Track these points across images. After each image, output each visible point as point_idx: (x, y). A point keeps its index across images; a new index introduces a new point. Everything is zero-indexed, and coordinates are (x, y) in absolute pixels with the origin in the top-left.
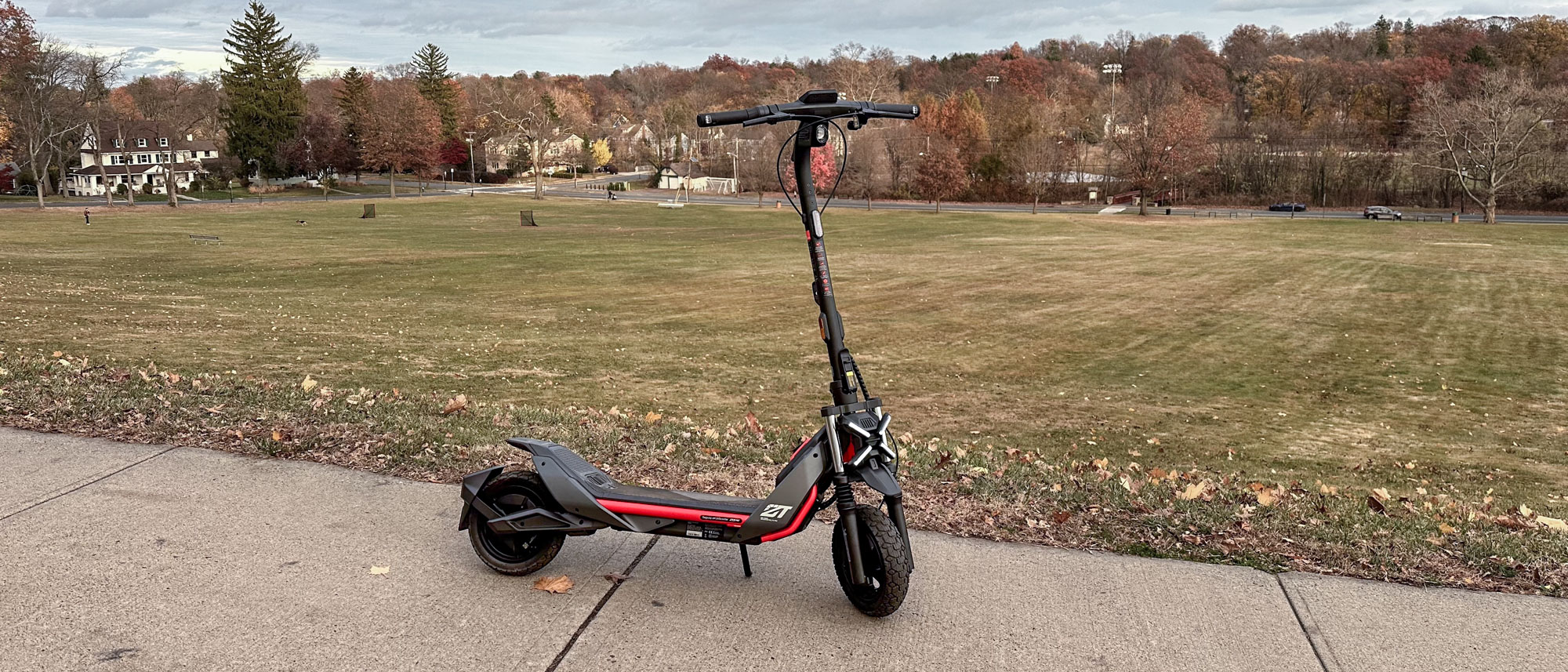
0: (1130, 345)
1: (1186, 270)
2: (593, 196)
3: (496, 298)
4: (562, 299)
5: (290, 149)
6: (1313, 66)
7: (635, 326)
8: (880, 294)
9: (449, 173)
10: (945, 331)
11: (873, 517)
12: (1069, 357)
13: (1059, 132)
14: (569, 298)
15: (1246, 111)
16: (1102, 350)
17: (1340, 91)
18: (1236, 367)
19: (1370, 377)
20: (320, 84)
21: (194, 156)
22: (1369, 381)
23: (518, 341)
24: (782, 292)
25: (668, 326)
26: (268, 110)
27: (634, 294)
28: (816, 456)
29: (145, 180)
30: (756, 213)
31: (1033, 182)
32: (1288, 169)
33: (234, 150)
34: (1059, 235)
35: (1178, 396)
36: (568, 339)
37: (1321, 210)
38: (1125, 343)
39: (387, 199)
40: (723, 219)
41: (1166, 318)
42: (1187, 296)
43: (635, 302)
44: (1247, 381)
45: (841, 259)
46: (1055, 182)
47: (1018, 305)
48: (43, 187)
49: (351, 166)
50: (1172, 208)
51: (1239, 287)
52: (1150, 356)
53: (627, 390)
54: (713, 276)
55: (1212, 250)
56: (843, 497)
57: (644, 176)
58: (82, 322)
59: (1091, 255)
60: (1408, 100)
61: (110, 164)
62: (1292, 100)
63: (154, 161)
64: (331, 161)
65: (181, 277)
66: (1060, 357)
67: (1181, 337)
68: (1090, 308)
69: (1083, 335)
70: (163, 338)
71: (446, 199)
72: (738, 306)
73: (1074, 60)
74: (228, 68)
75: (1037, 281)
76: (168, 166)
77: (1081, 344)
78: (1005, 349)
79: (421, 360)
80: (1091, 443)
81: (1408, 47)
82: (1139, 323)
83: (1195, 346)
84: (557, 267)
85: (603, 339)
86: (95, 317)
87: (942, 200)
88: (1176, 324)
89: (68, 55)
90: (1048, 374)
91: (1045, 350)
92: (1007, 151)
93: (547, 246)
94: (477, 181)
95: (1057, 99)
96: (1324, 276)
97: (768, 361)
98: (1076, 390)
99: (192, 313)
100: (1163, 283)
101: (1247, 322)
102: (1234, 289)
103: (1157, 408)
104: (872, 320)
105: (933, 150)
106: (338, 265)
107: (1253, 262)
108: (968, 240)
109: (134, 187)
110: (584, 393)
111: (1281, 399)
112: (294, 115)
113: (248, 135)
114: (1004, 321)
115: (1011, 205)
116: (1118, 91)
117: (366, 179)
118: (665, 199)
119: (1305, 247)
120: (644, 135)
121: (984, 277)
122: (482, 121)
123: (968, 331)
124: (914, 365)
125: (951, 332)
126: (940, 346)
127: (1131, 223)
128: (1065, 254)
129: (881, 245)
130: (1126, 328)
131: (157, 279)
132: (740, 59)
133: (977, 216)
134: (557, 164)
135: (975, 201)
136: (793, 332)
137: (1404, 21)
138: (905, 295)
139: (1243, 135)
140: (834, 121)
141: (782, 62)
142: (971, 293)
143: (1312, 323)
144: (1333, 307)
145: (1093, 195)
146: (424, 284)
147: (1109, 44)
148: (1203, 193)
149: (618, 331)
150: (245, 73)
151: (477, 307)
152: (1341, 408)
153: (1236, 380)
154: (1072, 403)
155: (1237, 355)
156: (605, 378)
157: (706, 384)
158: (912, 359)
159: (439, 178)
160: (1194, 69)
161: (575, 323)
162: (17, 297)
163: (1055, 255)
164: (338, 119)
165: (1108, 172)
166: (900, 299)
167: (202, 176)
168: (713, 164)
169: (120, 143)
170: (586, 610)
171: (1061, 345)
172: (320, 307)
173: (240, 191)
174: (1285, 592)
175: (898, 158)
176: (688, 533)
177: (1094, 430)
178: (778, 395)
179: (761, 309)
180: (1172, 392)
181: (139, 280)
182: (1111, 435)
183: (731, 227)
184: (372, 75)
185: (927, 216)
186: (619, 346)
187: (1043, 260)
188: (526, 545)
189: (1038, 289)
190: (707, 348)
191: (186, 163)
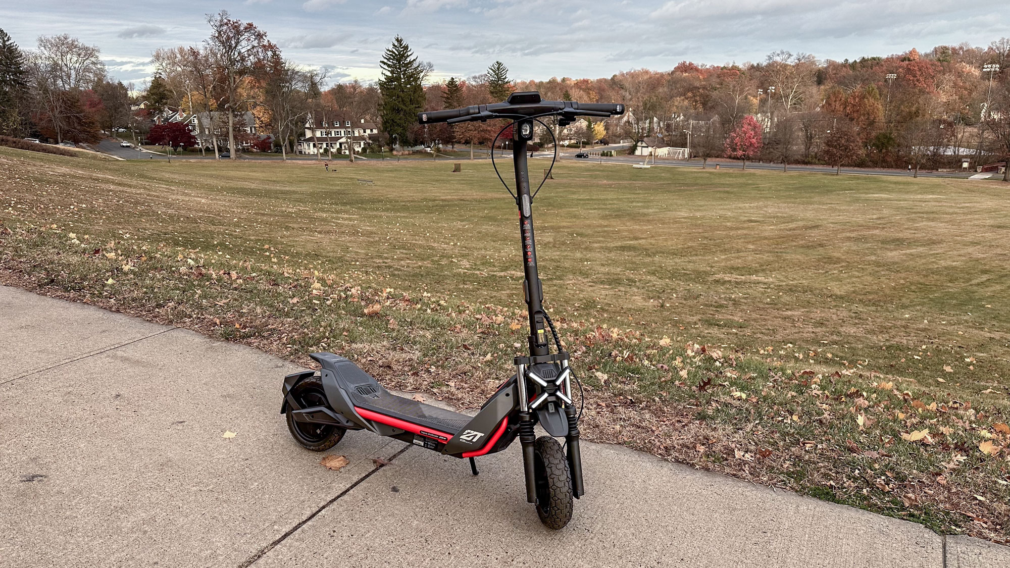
0: (973, 282)
2: (591, 160)
4: (560, 227)
5: (416, 128)
7: (602, 248)
8: (781, 233)
9: (505, 144)
10: (825, 263)
12: (920, 288)
13: (941, 116)
14: (564, 227)
16: (949, 285)
20: (436, 88)
21: (365, 132)
24: (708, 228)
25: (623, 248)
26: (404, 104)
27: (606, 226)
29: (338, 146)
30: (700, 172)
31: (916, 154)
33: (385, 129)
34: (933, 194)
35: (1005, 324)
38: (969, 280)
39: (468, 161)
40: (676, 176)
43: (605, 231)
45: (757, 207)
46: (935, 154)
47: (888, 247)
48: (286, 149)
49: (449, 140)
52: (988, 291)
53: (582, 291)
54: (661, 216)
56: (525, 429)
57: (626, 146)
58: (287, 228)
59: (957, 210)
61: (320, 136)
63: (343, 135)
64: (438, 136)
65: (350, 204)
66: (913, 288)
68: (946, 251)
69: (936, 272)
70: (325, 240)
71: (502, 161)
72: (674, 237)
73: (961, 62)
74: (383, 79)
75: (906, 229)
76: (350, 138)
77: (933, 278)
78: (870, 278)
79: (465, 263)
80: (916, 357)
82: (985, 264)
84: (561, 206)
85: (578, 255)
86: (295, 226)
87: (842, 165)
89: (299, 72)
90: (900, 300)
91: (902, 281)
92: (898, 130)
93: (557, 192)
95: (944, 91)
97: (685, 277)
98: (919, 314)
99: (347, 226)
103: (983, 333)
104: (770, 252)
105: (838, 129)
106: (434, 200)
108: (858, 195)
109: (332, 150)
110: (554, 291)
112: (419, 107)
113: (393, 120)
114: (873, 258)
115: (898, 171)
116: (994, 85)
117: (458, 148)
118: (638, 162)
120: (628, 119)
121: (864, 224)
123: (844, 264)
124: (796, 286)
125: (830, 264)
126: (819, 273)
127: (994, 187)
128: (934, 209)
129: (789, 197)
130: (974, 268)
131: (337, 205)
132: (700, 64)
133: (869, 178)
134: (571, 139)
135: (869, 167)
136: (710, 257)
138: (800, 235)
141: (731, 66)
142: (852, 235)
145: (965, 165)
146: (481, 214)
147: (992, 49)
149: (590, 250)
150: (393, 82)
154: (913, 324)
156: (570, 282)
157: (636, 290)
158: (795, 282)
159: (499, 147)
161: (564, 243)
162: (260, 211)
163: (926, 209)
165: (980, 147)
166: (796, 237)
167: (369, 144)
168: (673, 138)
169: (325, 125)
170: (343, 487)
171: (916, 278)
172: (420, 225)
173: (388, 154)
174: (945, 556)
175: (811, 134)
176: (415, 441)
177: (924, 347)
178: (684, 302)
179: (691, 240)
180: (1000, 320)
181: (327, 204)
182: (938, 351)
183: (681, 182)
184: (464, 82)
185: (829, 177)
186: (587, 260)
187: (915, 213)
188: (318, 431)
189: (906, 234)
190: (645, 265)
191: (360, 136)
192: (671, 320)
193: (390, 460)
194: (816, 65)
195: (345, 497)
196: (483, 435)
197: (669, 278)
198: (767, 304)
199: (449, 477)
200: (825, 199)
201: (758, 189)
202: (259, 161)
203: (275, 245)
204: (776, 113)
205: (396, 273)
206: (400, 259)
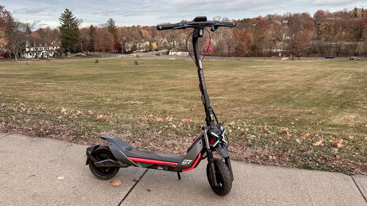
0: (290, 94)
1: (304, 74)
2: (152, 57)
3: (128, 83)
4: (144, 83)
5: (77, 46)
6: (337, 20)
7: (162, 90)
8: (225, 81)
9: (116, 51)
11: (220, 163)
12: (274, 97)
13: (271, 38)
14: (146, 83)
15: (320, 32)
16: (282, 95)
17: (344, 27)
18: (318, 99)
19: (353, 101)
20: (84, 29)
21: (54, 48)
22: (353, 102)
23: (133, 94)
25: (171, 90)
26: (71, 36)
27: (163, 82)
28: (200, 143)
29: (42, 54)
31: (264, 52)
32: (330, 47)
33: (63, 46)
34: (271, 65)
35: (303, 107)
36: (146, 94)
37: (339, 58)
38: (288, 93)
39: (101, 58)
40: (185, 62)
41: (299, 86)
42: (305, 80)
43: (163, 84)
44: (321, 103)
45: (215, 72)
46: (270, 52)
47: (260, 84)
48: (17, 56)
49: (92, 50)
50: (300, 58)
51: (318, 78)
52: (295, 96)
53: (160, 107)
54: (182, 77)
55: (311, 68)
56: (209, 156)
57: (165, 52)
58: (24, 90)
59: (280, 70)
60: (362, 29)
61: (33, 50)
62: (332, 29)
63: (44, 49)
64: (87, 49)
65: (51, 78)
66: (271, 97)
67: (303, 91)
68: (279, 84)
69: (278, 91)
70: (43, 94)
71: (116, 58)
72: (189, 85)
73: (275, 20)
74: (61, 25)
75: (265, 77)
76: (47, 51)
77: (277, 94)
78: (257, 95)
79: (108, 99)
80: (280, 120)
81: (362, 15)
82: (292, 88)
83: (307, 94)
84: (143, 75)
85: (154, 93)
86: (27, 89)
87: (241, 57)
88: (302, 88)
89: (21, 23)
90: (268, 101)
91: (268, 95)
92: (258, 44)
93: (141, 70)
94: (123, 53)
95: (271, 30)
96: (340, 75)
98: (276, 106)
99: (52, 88)
100: (298, 77)
101: (320, 87)
102: (317, 79)
103: (297, 110)
104: (223, 88)
105: (239, 44)
106: (89, 75)
107: (321, 71)
108: (248, 67)
109: (39, 56)
110: (149, 108)
111: (330, 107)
112: (78, 37)
113: (66, 43)
114: (257, 88)
115: (259, 58)
116: (287, 28)
117: (96, 53)
118: (170, 58)
119: (335, 67)
120: (165, 41)
121: (252, 76)
122: (125, 38)
123: (248, 91)
125: (243, 91)
126: (240, 94)
127: (290, 62)
128: (273, 70)
129: (225, 68)
130: (289, 89)
131: (44, 79)
133: (250, 61)
134: (143, 49)
135: (249, 57)
137: (361, 8)
138: (231, 81)
139: (318, 39)
140: (206, 28)
142: (248, 81)
143: (337, 87)
144: (343, 83)
145: (280, 55)
146: (110, 80)
147: (284, 15)
148: (308, 54)
149: (158, 91)
150: (65, 27)
151: (123, 85)
152: (346, 110)
153: (318, 102)
154: (275, 109)
155: (318, 96)
156: (154, 104)
157: (180, 105)
158: (233, 98)
159: (114, 53)
160: (306, 21)
161: (147, 89)
162: (9, 84)
163: (270, 70)
164: (88, 38)
165: (284, 49)
166: (230, 82)
167: (56, 53)
168: (183, 48)
169: (35, 45)
170: (125, 193)
171: (272, 94)
172: (84, 86)
173: (65, 57)
174: (355, 183)
175: (230, 46)
176: (158, 168)
177: (281, 117)
178: (198, 108)
179: (195, 85)
180: (301, 106)
181: (40, 79)
182: (286, 118)
183: (187, 64)
184: (96, 27)
185: (237, 61)
186: (158, 95)
187: (267, 72)
188: (107, 170)
189: (265, 79)
190: (181, 95)
191: (51, 50)
192: (196, 115)
193: (140, 178)
194: (229, 21)
195: (128, 197)
196: (192, 161)
197: (190, 100)
198: (227, 106)
199: (169, 182)
200: (237, 69)
201: (214, 66)
202: (4, 62)
203: (20, 98)
204: (217, 39)
205: (79, 105)
206: (79, 100)
